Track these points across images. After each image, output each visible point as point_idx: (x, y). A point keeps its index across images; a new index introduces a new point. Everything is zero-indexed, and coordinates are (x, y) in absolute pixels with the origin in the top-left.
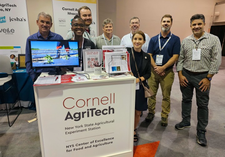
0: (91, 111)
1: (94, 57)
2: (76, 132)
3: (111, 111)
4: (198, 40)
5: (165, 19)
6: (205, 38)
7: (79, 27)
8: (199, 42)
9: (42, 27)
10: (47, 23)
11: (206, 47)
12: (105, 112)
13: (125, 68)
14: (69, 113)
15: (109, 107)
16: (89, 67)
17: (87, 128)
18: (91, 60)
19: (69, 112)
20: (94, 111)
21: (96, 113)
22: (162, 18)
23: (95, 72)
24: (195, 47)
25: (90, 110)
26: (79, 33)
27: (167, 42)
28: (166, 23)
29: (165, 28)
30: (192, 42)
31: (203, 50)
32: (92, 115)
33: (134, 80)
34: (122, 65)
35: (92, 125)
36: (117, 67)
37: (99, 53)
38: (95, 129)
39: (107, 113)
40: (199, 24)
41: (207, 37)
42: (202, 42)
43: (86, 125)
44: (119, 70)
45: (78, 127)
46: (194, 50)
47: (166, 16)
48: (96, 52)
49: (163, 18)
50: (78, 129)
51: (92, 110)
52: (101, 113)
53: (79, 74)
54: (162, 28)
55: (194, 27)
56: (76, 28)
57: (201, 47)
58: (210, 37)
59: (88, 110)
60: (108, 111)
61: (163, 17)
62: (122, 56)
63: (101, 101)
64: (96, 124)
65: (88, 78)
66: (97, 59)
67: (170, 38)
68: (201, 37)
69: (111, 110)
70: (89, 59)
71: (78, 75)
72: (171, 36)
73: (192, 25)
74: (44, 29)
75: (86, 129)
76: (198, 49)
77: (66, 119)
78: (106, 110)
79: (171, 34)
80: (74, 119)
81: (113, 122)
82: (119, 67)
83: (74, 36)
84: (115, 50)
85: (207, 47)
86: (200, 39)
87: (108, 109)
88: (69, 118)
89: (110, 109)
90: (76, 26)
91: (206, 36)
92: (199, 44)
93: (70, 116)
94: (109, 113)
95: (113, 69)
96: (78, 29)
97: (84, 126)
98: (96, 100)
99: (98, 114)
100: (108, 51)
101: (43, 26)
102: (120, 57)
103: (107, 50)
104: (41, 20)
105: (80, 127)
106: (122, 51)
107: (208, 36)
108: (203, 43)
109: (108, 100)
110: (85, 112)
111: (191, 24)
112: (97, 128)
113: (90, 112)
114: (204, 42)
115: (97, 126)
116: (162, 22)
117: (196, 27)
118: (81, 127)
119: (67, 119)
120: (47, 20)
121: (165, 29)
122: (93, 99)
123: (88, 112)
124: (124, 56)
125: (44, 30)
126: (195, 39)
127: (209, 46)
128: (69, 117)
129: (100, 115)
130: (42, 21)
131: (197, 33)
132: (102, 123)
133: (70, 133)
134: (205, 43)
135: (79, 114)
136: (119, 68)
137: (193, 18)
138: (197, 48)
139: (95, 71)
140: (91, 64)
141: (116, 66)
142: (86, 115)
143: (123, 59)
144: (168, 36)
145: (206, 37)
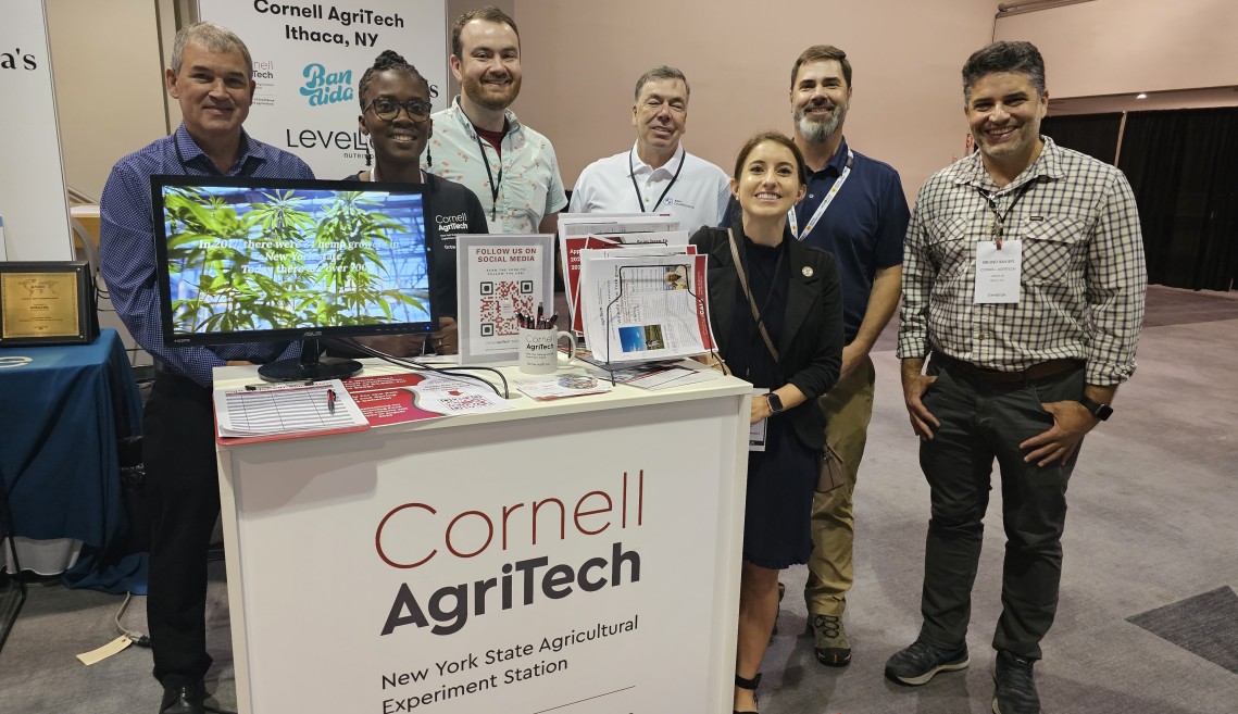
0: (522, 572)
1: (516, 278)
2: (440, 696)
3: (626, 566)
4: (1009, 187)
5: (810, 71)
6: (1047, 179)
7: (402, 117)
8: (1011, 199)
9: (205, 107)
10: (232, 80)
11: (1051, 232)
12: (594, 575)
13: (685, 334)
14: (405, 595)
15: (617, 547)
16: (487, 330)
17: (499, 669)
18: (497, 295)
19: (405, 588)
20: (539, 574)
21: (548, 584)
22: (793, 64)
23: (523, 356)
24: (989, 231)
25: (520, 566)
26: (401, 146)
27: (832, 194)
28: (818, 91)
29: (816, 119)
30: (975, 201)
31: (1036, 248)
32: (528, 599)
33: (740, 398)
34: (672, 318)
35: (528, 650)
36: (647, 329)
37: (538, 256)
38: (539, 671)
39: (602, 582)
40: (1012, 99)
41: (1058, 174)
42: (1028, 200)
43: (493, 656)
44: (654, 344)
45: (453, 668)
46: (985, 247)
47: (817, 54)
48: (524, 248)
49: (802, 68)
50: (451, 680)
51: (528, 566)
52: (575, 585)
53: (439, 370)
54: (797, 118)
55: (985, 115)
56: (390, 122)
57: (1024, 231)
58: (1073, 174)
59: (507, 568)
60: (609, 568)
61: (799, 63)
62: (669, 268)
63: (577, 515)
64: (545, 645)
65: (502, 391)
66: (527, 286)
67: (846, 172)
68: (1024, 174)
69: (625, 561)
70: (486, 288)
71: (432, 376)
72: (849, 162)
73: (971, 105)
74: (216, 117)
75: (493, 678)
76: (1004, 244)
77: (388, 630)
78: (601, 563)
79: (850, 154)
80: (433, 623)
81: (631, 626)
82: (657, 328)
83: (373, 161)
84: (627, 237)
85: (1059, 227)
86: (1016, 183)
87: (609, 558)
88: (406, 621)
89: (618, 557)
90: (386, 109)
91: (1050, 164)
92: (1011, 210)
93: (414, 606)
94: (616, 581)
95: (628, 338)
96: (398, 125)
97: (481, 660)
98: (550, 513)
99: (557, 588)
100: (595, 244)
101: (207, 101)
102: (660, 273)
103: (587, 236)
104: (197, 68)
105: (460, 666)
106: (665, 243)
107: (1065, 167)
108: (1036, 208)
109: (610, 509)
110: (493, 582)
111: (967, 100)
112: (551, 668)
113: (518, 578)
114: (1038, 200)
115: (550, 656)
116: (797, 86)
117: (993, 118)
118: (467, 664)
119: (396, 628)
120: (227, 65)
121: (816, 126)
122: (535, 509)
123: (507, 582)
124: (681, 271)
125: (216, 124)
126: (989, 181)
127: (1067, 223)
128: (405, 612)
129: (569, 591)
130: (204, 74)
131: (1002, 153)
132: (576, 639)
133: (405, 705)
134: (1045, 208)
135: (461, 592)
136: (654, 335)
137: (978, 67)
138: (999, 234)
139: (523, 351)
140: (495, 315)
141: (639, 322)
142: (494, 596)
143: (675, 285)
144: (834, 164)
145: (1051, 174)
